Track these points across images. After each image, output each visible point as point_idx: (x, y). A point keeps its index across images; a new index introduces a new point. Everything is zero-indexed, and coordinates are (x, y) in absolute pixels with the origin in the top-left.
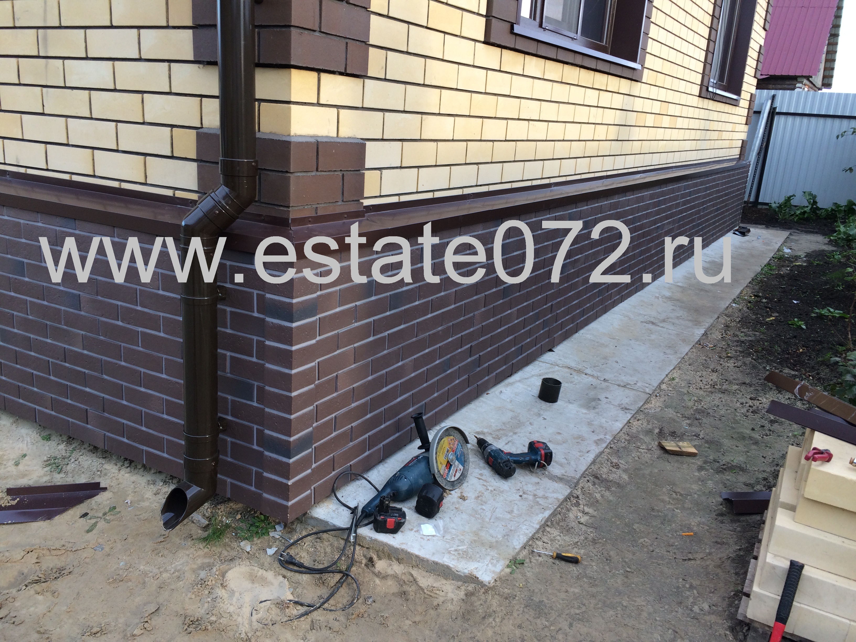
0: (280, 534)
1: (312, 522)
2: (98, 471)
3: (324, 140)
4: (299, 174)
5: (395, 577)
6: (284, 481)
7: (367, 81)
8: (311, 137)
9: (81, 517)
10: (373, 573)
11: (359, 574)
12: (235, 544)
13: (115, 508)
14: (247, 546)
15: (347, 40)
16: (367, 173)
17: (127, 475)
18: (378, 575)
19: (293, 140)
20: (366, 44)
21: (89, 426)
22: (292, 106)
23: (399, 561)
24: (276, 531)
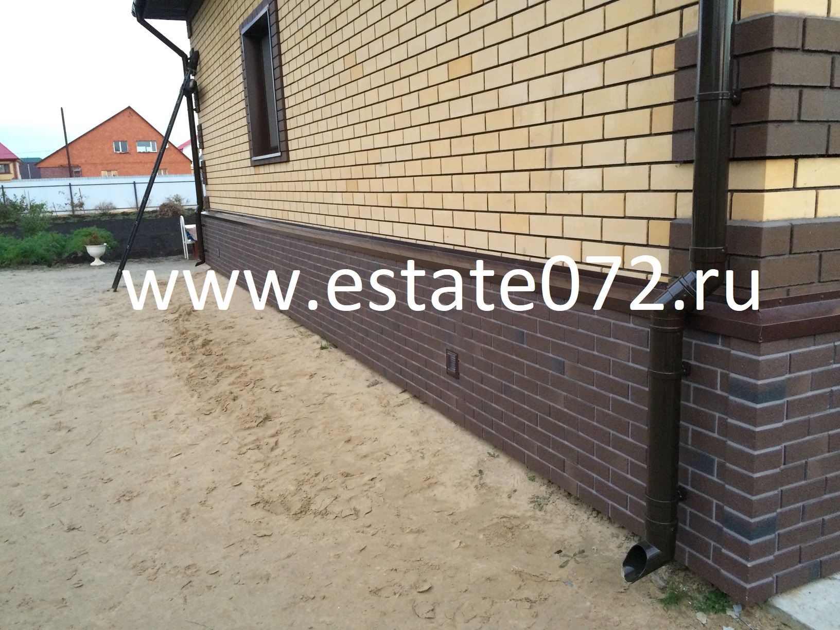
0: (738, 615)
1: (774, 612)
2: (571, 515)
3: (800, 223)
4: (770, 258)
6: (744, 561)
8: (786, 220)
12: (690, 613)
13: (583, 551)
14: (702, 618)
15: (830, 124)
17: (594, 524)
19: (765, 226)
21: (565, 474)
22: (766, 194)
24: (733, 610)
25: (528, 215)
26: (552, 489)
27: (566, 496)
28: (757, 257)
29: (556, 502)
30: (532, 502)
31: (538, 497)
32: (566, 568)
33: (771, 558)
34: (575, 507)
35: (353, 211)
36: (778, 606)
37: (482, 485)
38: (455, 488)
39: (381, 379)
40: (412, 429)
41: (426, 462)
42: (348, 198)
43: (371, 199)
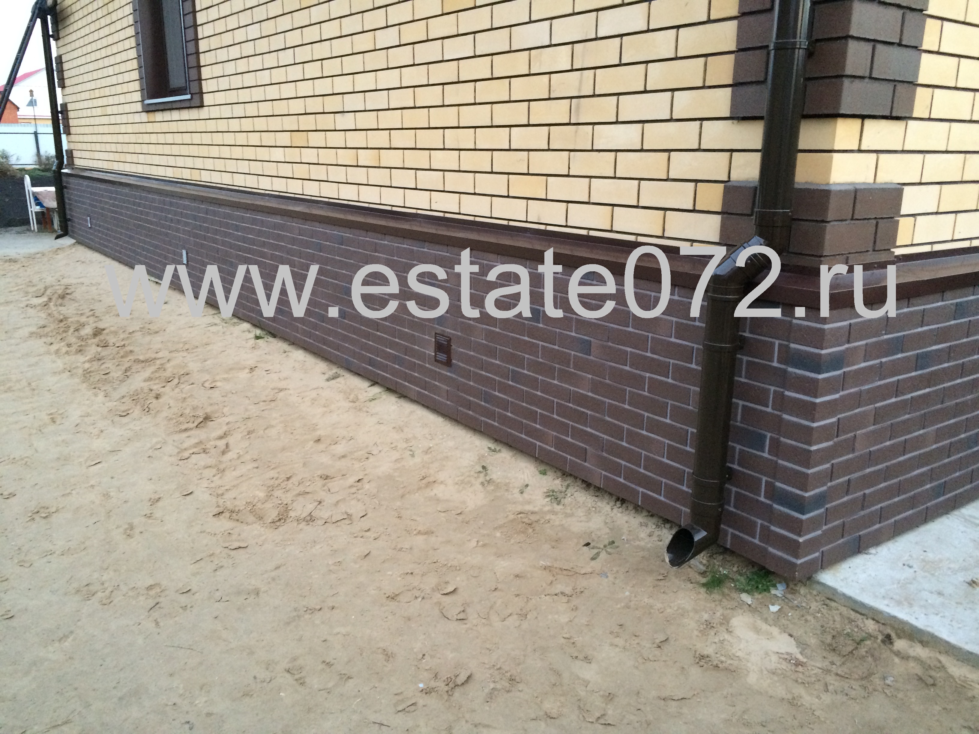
0: (783, 593)
1: (818, 587)
3: (863, 187)
4: (836, 223)
5: (917, 659)
6: (795, 537)
7: (911, 123)
8: (850, 184)
9: (585, 545)
10: (891, 651)
11: (875, 649)
12: (734, 595)
13: (613, 542)
14: (746, 598)
15: (896, 83)
16: (902, 221)
17: (619, 515)
18: (898, 654)
19: (833, 188)
20: (913, 84)
21: (586, 464)
22: (835, 155)
23: (924, 643)
24: (777, 589)
25: (545, 177)
26: (568, 482)
27: (584, 489)
28: (823, 221)
29: (575, 495)
30: (547, 496)
31: (553, 491)
32: (598, 560)
33: (819, 532)
34: (596, 499)
35: (301, 171)
36: (823, 581)
37: (489, 482)
38: (457, 486)
39: (341, 372)
40: (394, 425)
41: (417, 460)
42: (293, 155)
43: (327, 156)
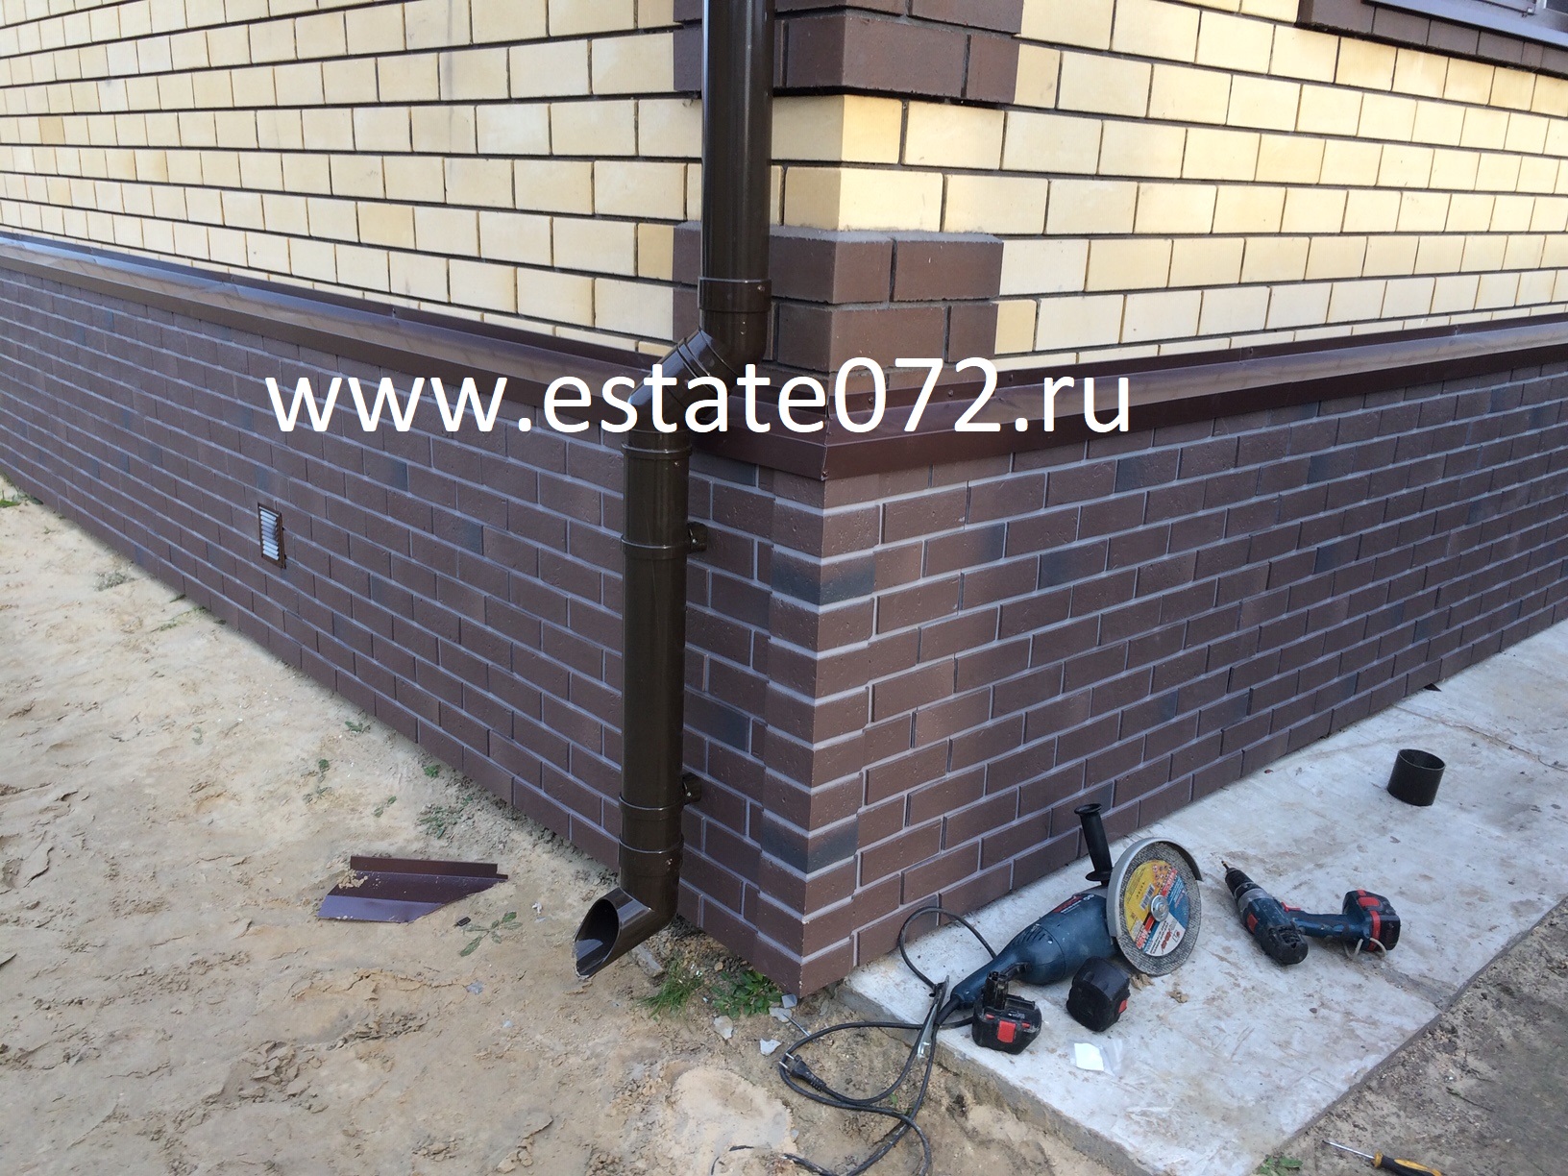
0: (789, 1013)
1: (851, 1000)
2: (500, 842)
3: (911, 238)
4: (850, 308)
5: (1006, 1146)
6: (795, 914)
7: (1013, 115)
8: (883, 232)
9: (458, 924)
10: (963, 1129)
11: (933, 1125)
12: (704, 1020)
13: (513, 915)
14: (725, 1027)
15: (969, 32)
16: (1002, 305)
17: (545, 856)
18: (972, 1135)
19: (839, 238)
20: (1013, 37)
21: (491, 760)
22: (844, 171)
23: (1019, 1114)
24: (781, 1006)
25: (410, 207)
26: (471, 791)
27: (496, 804)
28: (826, 303)
29: (475, 818)
30: (423, 822)
31: (439, 810)
32: (473, 955)
33: (848, 900)
34: (510, 824)
35: (59, 190)
36: (860, 990)
37: (320, 792)
38: (260, 803)
39: (130, 571)
40: (183, 680)
41: (204, 750)
42: (45, 159)
43: (93, 162)
